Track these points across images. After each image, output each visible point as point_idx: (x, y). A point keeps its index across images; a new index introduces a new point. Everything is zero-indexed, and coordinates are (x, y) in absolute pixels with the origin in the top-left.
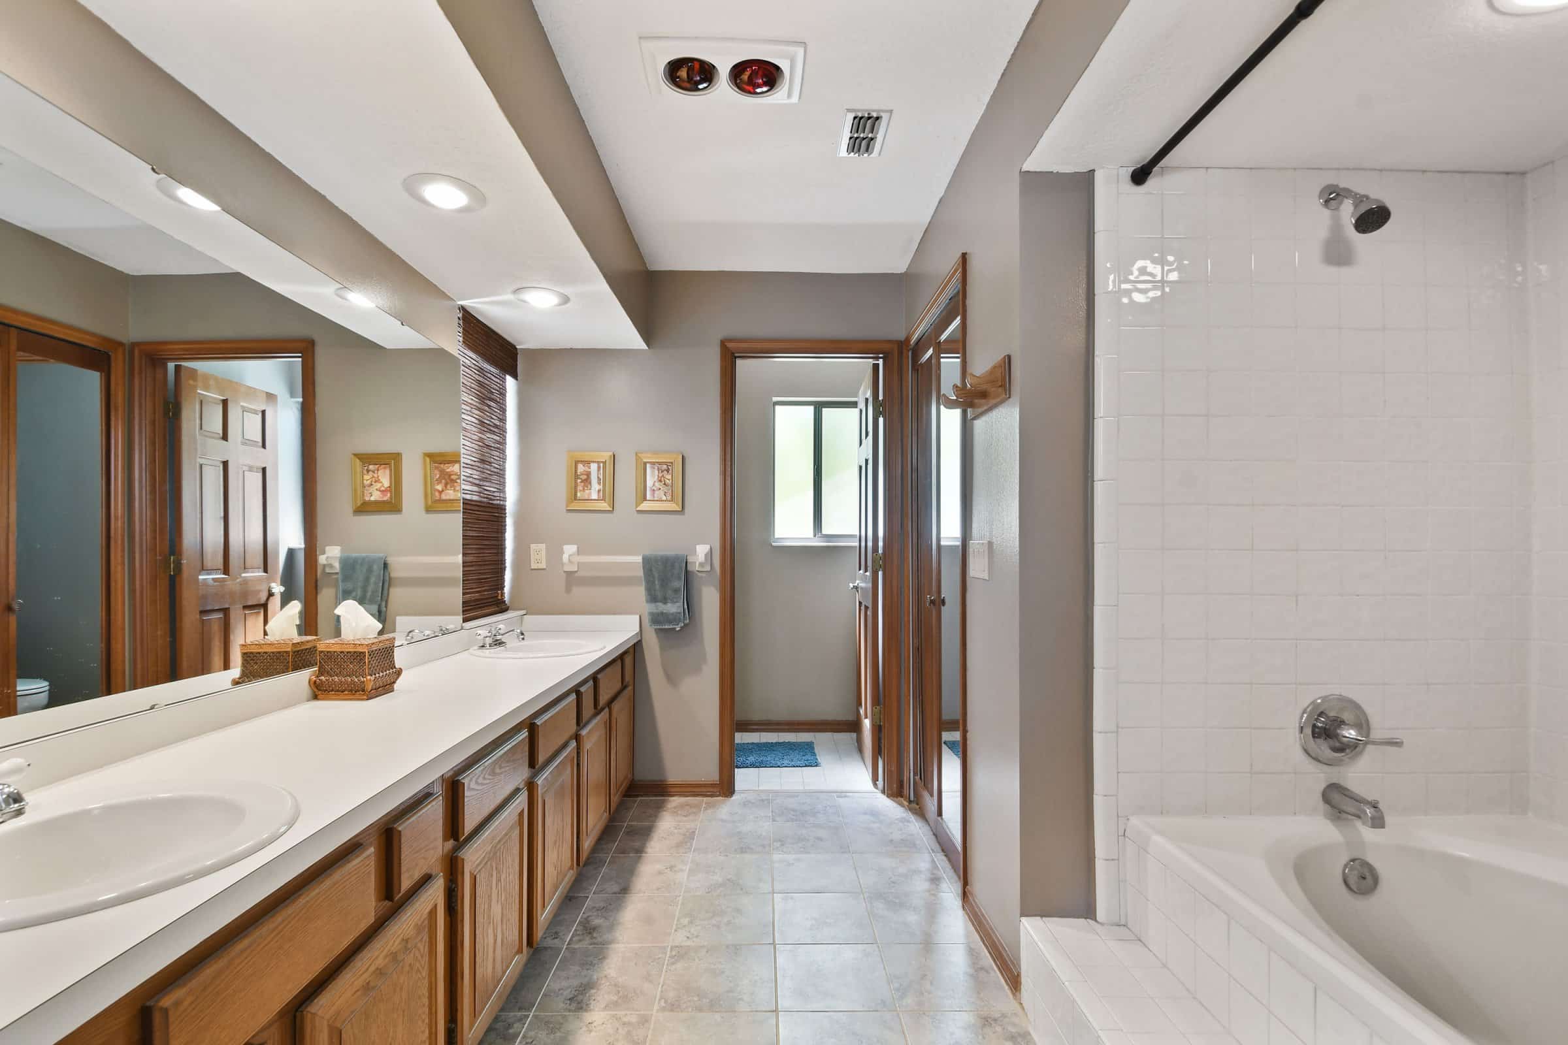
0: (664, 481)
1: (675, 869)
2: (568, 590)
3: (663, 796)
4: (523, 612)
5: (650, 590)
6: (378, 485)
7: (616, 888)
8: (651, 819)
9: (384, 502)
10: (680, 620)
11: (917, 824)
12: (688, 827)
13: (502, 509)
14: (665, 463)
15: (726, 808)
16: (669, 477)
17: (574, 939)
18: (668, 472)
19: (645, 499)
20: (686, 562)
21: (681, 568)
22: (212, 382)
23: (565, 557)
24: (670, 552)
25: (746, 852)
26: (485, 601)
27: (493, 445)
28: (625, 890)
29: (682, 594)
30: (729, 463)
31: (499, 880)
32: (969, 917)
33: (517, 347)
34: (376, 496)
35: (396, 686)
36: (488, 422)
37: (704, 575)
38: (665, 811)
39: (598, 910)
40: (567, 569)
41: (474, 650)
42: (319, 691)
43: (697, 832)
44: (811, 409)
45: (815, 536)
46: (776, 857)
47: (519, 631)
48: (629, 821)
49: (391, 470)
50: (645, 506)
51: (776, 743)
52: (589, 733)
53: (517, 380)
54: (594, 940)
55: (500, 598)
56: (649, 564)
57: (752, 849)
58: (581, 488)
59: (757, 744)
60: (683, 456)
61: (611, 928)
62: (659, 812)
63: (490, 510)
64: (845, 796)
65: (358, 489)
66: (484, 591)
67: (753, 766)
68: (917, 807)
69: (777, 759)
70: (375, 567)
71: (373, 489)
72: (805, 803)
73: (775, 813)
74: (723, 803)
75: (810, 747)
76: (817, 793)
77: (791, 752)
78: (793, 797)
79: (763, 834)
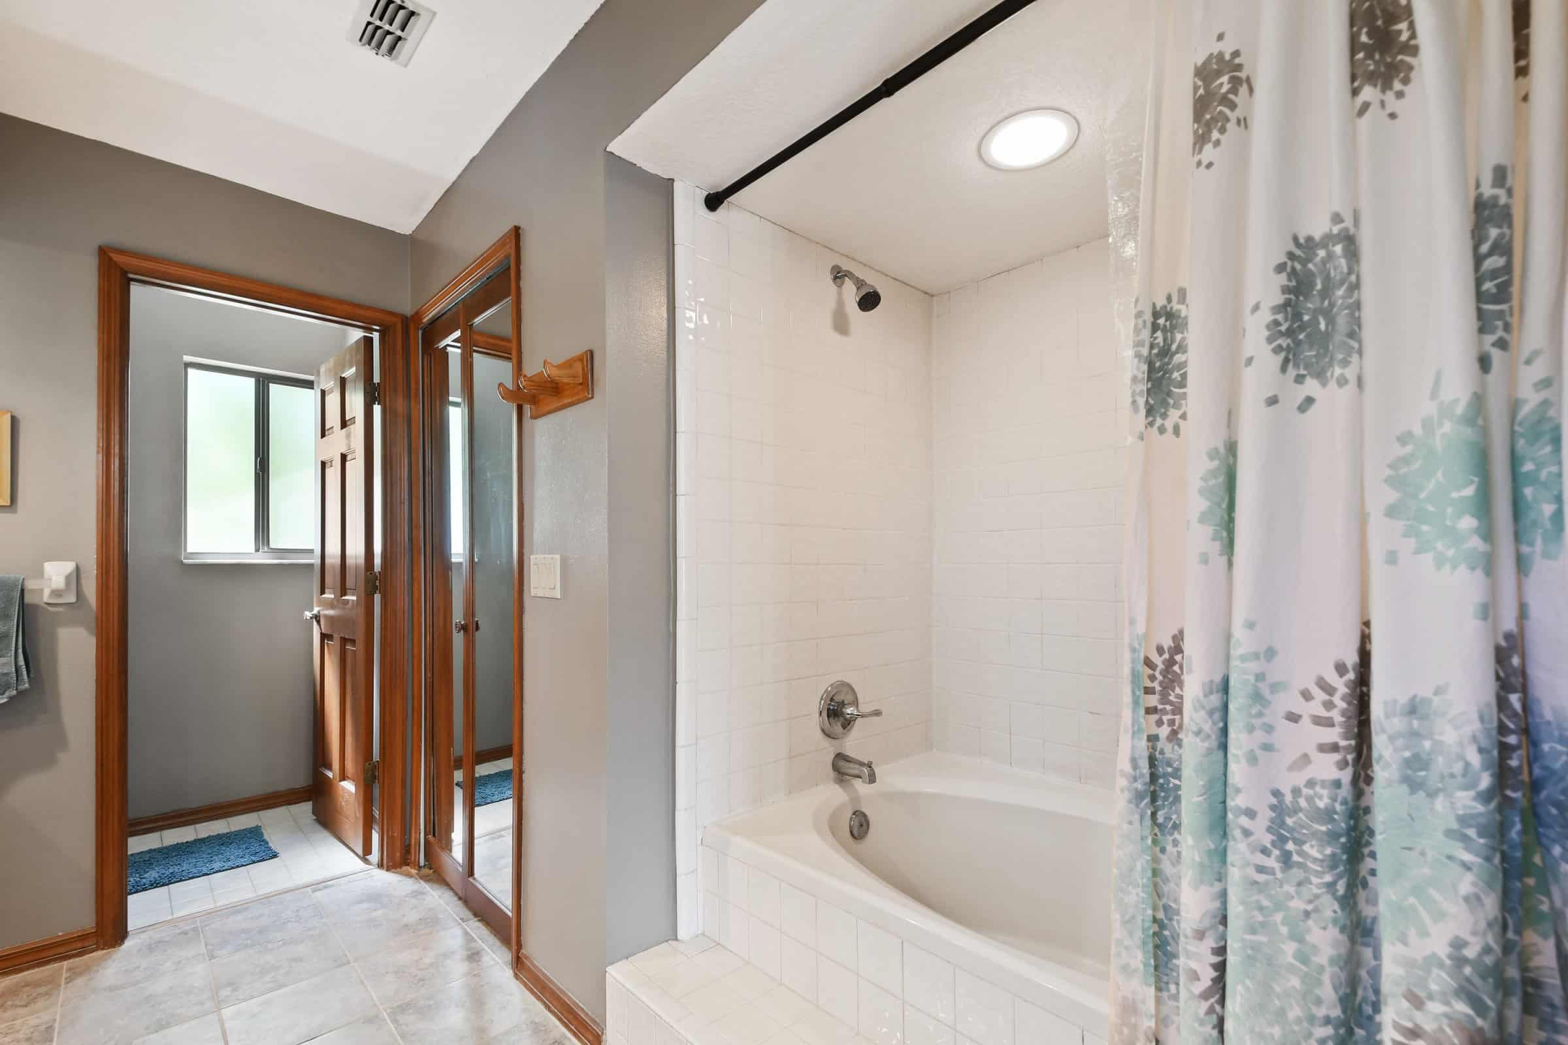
10: (8, 686)
11: (434, 894)
12: (37, 1021)
15: (114, 966)
20: (23, 591)
21: (10, 599)
25: (168, 1025)
29: (14, 641)
30: (117, 437)
32: (526, 985)
37: (59, 610)
43: (57, 1025)
44: (251, 382)
45: (257, 550)
46: (229, 1011)
51: (196, 841)
57: (180, 1015)
59: (159, 851)
60: (13, 418)
64: (326, 887)
67: (155, 885)
68: (434, 872)
69: (200, 864)
72: (261, 915)
73: (213, 945)
74: (105, 960)
75: (255, 833)
76: (279, 894)
77: (224, 848)
78: (239, 912)
79: (196, 985)
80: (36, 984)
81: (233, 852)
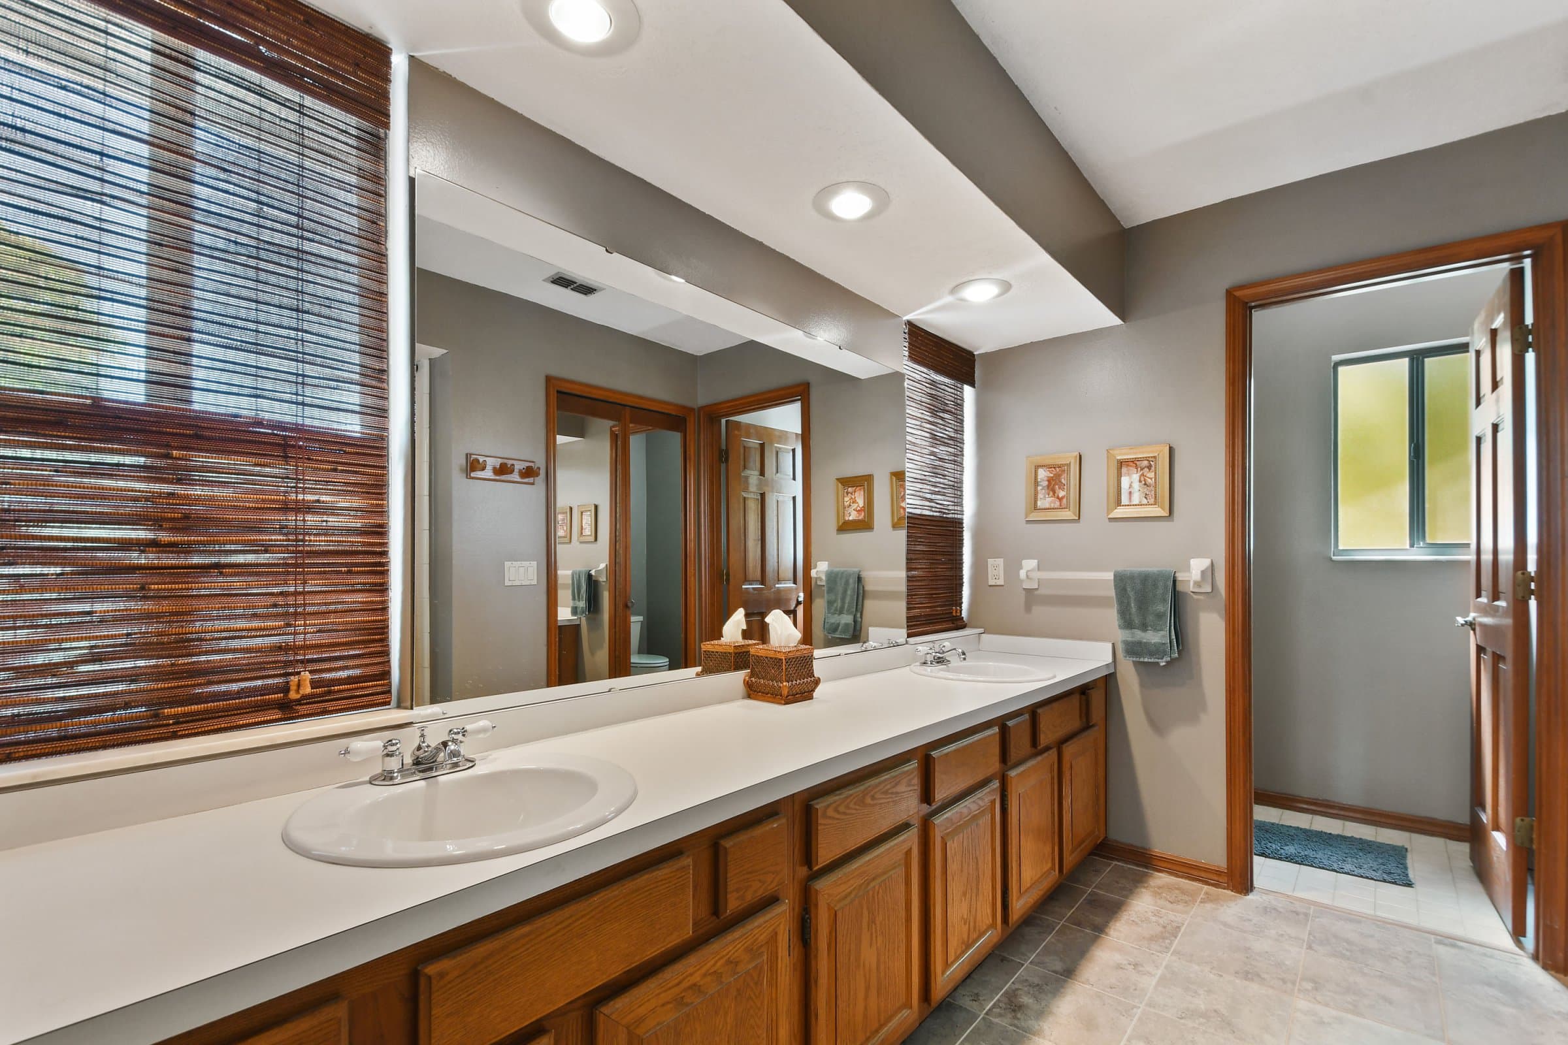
0: (1145, 480)
1: (1141, 969)
2: (1028, 608)
3: (1147, 867)
4: (981, 630)
5: (1124, 613)
6: (855, 506)
7: (1058, 966)
8: (1124, 893)
9: (859, 521)
10: (1164, 654)
12: (1173, 918)
13: (958, 524)
14: (1146, 459)
15: (1234, 907)
16: (1152, 475)
17: (994, 1010)
18: (1150, 469)
19: (1119, 503)
20: (1175, 581)
21: (1166, 587)
22: (752, 431)
23: (1023, 573)
24: (1152, 568)
25: (1252, 980)
26: (939, 617)
27: (947, 458)
28: (1069, 973)
29: (1168, 620)
31: (872, 921)
33: (975, 353)
34: (853, 516)
35: (815, 694)
36: (941, 435)
37: (1201, 597)
38: (1144, 887)
39: (1030, 986)
40: (1025, 586)
41: (917, 667)
42: (752, 691)
43: (1183, 929)
44: (1404, 363)
45: (1412, 546)
46: (1302, 1004)
47: (960, 651)
48: (1095, 887)
49: (864, 491)
50: (1119, 512)
51: (1338, 836)
52: (1019, 775)
53: (974, 387)
54: (1016, 1022)
55: (954, 614)
56: (1122, 581)
57: (1264, 979)
58: (1042, 497)
59: (1305, 831)
60: (1171, 448)
61: (1041, 1014)
62: (1137, 887)
63: (945, 524)
65: (841, 509)
66: (937, 606)
67: (1289, 859)
69: (1334, 859)
70: (851, 581)
71: (851, 510)
72: (1372, 936)
73: (1314, 937)
74: (1231, 900)
75: (1399, 854)
76: (1397, 925)
77: (1361, 854)
78: (1351, 921)
79: (1287, 963)
80: (1183, 892)
81: (1369, 862)
